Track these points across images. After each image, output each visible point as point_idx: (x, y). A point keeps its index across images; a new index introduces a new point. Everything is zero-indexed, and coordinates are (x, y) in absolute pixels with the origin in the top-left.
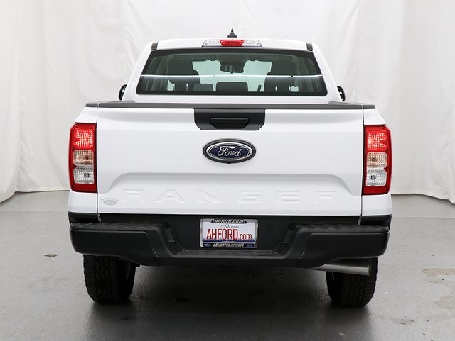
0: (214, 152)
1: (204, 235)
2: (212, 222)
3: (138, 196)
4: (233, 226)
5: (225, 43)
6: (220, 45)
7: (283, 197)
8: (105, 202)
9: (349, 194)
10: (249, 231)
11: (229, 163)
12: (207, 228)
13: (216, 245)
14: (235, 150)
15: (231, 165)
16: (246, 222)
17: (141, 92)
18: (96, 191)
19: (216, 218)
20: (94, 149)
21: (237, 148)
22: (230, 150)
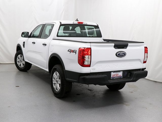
0: (119, 54)
1: (112, 76)
3: (100, 67)
4: (117, 73)
7: (130, 65)
8: (92, 69)
9: (141, 63)
10: (121, 74)
11: (121, 57)
12: (112, 74)
13: (114, 78)
16: (120, 72)
17: (58, 36)
18: (90, 67)
19: (114, 72)
20: (91, 55)
21: (124, 53)
22: (122, 54)
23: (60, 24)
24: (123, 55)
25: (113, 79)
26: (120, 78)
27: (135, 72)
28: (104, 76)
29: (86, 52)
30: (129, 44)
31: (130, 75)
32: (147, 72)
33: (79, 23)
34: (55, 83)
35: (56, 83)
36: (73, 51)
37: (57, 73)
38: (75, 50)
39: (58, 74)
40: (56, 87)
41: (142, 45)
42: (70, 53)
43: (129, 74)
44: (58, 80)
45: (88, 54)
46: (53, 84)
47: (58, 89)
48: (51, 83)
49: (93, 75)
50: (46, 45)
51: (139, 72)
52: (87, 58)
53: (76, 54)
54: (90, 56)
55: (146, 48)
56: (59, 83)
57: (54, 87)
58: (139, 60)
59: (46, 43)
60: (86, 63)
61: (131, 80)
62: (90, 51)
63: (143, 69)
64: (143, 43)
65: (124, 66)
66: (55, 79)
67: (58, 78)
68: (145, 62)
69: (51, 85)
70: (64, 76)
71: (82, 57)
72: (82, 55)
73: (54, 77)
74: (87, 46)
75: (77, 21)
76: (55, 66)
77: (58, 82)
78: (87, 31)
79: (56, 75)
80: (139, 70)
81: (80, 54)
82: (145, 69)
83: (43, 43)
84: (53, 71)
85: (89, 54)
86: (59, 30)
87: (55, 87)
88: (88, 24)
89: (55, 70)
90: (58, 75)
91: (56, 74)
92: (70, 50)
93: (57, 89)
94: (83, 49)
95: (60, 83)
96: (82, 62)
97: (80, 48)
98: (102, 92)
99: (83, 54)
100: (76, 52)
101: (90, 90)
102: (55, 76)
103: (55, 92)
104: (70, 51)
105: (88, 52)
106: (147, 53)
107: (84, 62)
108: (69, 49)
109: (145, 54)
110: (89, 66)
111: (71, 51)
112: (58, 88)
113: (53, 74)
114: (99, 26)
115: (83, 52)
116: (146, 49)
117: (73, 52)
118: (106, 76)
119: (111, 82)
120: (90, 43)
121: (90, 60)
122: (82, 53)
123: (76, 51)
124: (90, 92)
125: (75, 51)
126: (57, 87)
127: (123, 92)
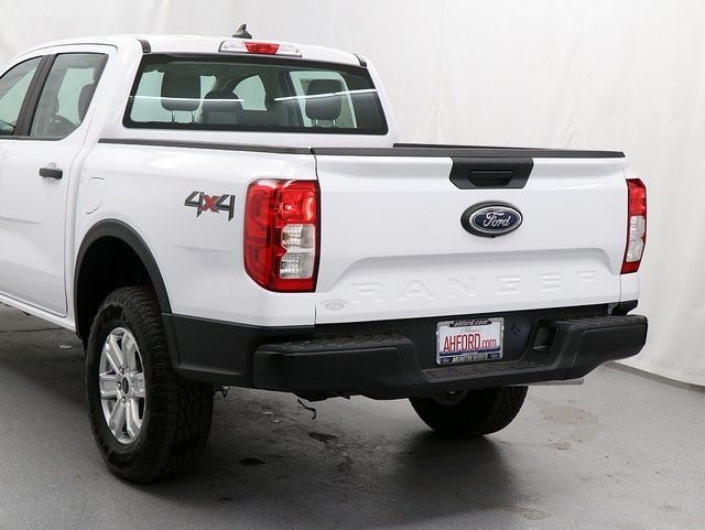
0: (480, 220)
1: (441, 347)
2: (451, 326)
3: (371, 293)
4: (474, 329)
7: (546, 283)
8: (327, 306)
9: (608, 272)
10: (492, 334)
11: (493, 236)
12: (444, 333)
13: (456, 359)
14: (504, 217)
15: (497, 239)
16: (490, 323)
17: (128, 122)
18: (313, 290)
19: (455, 320)
20: (317, 221)
21: (506, 215)
22: (499, 217)
23: (141, 54)
24: (501, 227)
25: (449, 365)
26: (490, 357)
27: (575, 325)
28: (396, 342)
29: (289, 208)
30: (534, 159)
31: (548, 342)
32: (642, 325)
33: (255, 48)
34: (115, 398)
35: (119, 394)
36: (215, 204)
37: (128, 333)
38: (225, 197)
39: (130, 341)
40: (117, 422)
41: (614, 169)
42: (199, 213)
43: (542, 333)
44: (129, 375)
45: (299, 218)
46: (104, 404)
47: (129, 428)
48: (90, 399)
49: (332, 338)
50: (58, 175)
51: (599, 324)
52: (298, 241)
53: (231, 216)
54: (312, 229)
55: (635, 184)
56: (134, 397)
57: (108, 416)
58: (598, 254)
59: (59, 167)
60: (290, 270)
61: (554, 366)
62: (310, 200)
63: (623, 308)
64: (621, 155)
65: (512, 289)
66: (114, 373)
67: (133, 364)
68: (630, 267)
69: (92, 412)
70: (166, 350)
71: (264, 235)
72: (265, 223)
73: (108, 363)
74: (294, 169)
75: (241, 37)
76: (113, 294)
77: (132, 390)
78: (302, 99)
79: (119, 349)
80: (600, 310)
81: (258, 214)
82: (634, 304)
83: (46, 165)
84: (100, 327)
85: (309, 215)
86: (134, 92)
87: (112, 418)
88: (306, 57)
89: (114, 318)
90: (129, 346)
91: (119, 342)
92: (196, 199)
93: (125, 428)
94: (274, 186)
95: (142, 392)
96: (265, 265)
97: (253, 185)
98: (393, 449)
99: (271, 219)
100: (230, 208)
101: (323, 438)
102: (112, 352)
103: (113, 448)
104: (198, 204)
105: (301, 204)
106: (644, 214)
107: (276, 264)
108: (194, 194)
109: (634, 218)
110: (308, 285)
111: (205, 203)
112: (133, 425)
113: (103, 345)
114: (372, 69)
115: (271, 206)
116: (637, 190)
117: (213, 210)
118: (407, 346)
119: (436, 377)
120: (313, 151)
121: (312, 251)
122: (265, 210)
123: (233, 198)
124: (320, 445)
125: (227, 202)
126: (127, 415)
127: (509, 444)
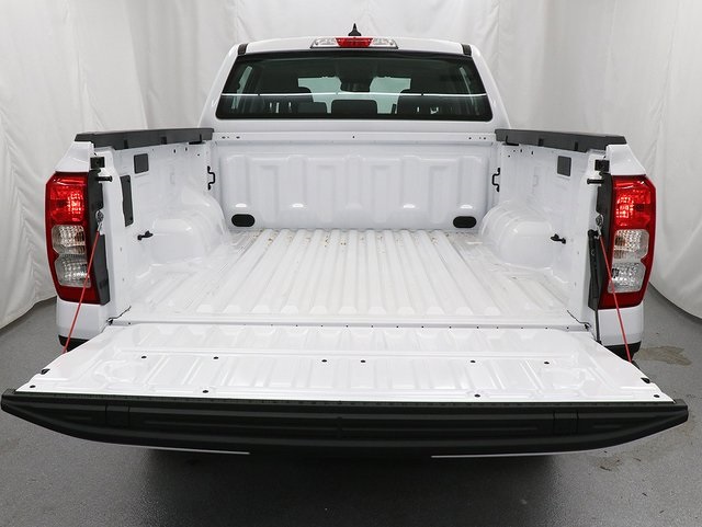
5: (343, 42)
6: (337, 45)
17: (221, 115)
23: (237, 55)
